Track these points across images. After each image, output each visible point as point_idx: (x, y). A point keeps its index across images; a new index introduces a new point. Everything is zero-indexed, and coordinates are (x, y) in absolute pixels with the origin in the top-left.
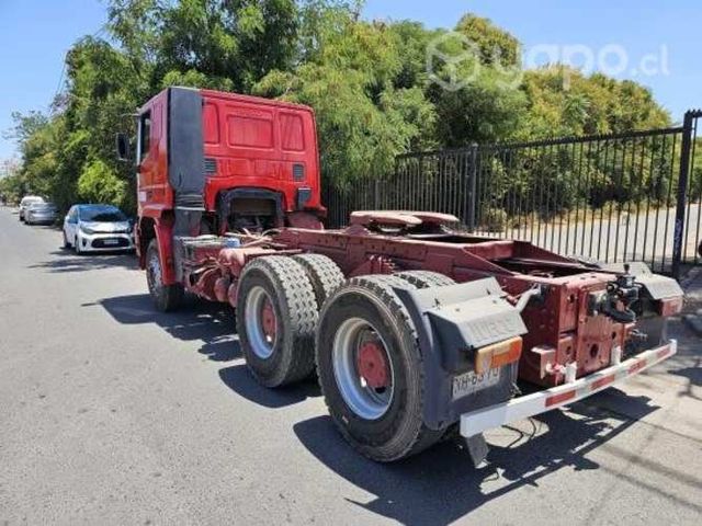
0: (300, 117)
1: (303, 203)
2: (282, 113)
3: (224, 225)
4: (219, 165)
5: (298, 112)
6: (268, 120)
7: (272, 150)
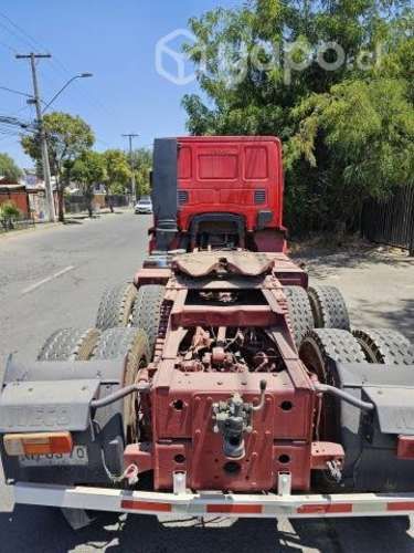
0: (265, 148)
1: (262, 224)
2: (246, 148)
3: (194, 242)
4: (190, 196)
5: (263, 143)
6: (233, 155)
7: (235, 180)
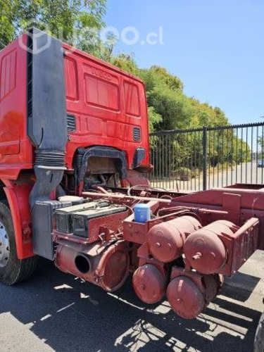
0: (137, 87)
2: (125, 81)
4: (78, 122)
5: (135, 82)
6: (115, 85)
7: (119, 113)
